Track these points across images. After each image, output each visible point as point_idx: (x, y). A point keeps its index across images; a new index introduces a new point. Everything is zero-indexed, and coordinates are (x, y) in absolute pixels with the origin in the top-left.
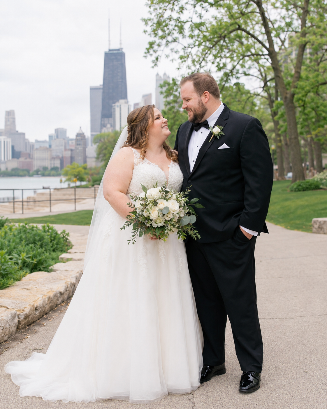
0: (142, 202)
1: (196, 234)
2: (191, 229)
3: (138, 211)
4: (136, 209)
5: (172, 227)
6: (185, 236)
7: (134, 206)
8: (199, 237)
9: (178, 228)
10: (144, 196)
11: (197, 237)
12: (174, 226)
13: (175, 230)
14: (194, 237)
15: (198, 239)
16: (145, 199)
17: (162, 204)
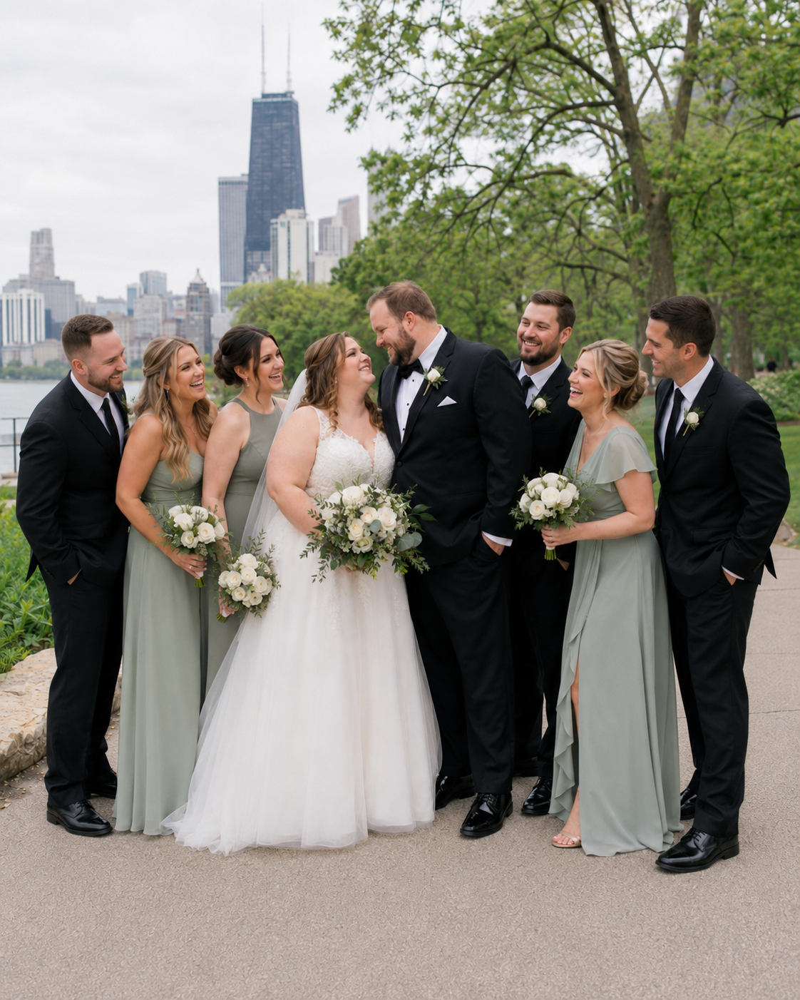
0: (335, 512)
1: (421, 564)
2: (415, 556)
3: (327, 525)
4: (324, 521)
5: (384, 553)
6: (406, 568)
7: (321, 515)
8: (427, 567)
9: (395, 554)
10: (338, 502)
11: (424, 568)
12: (387, 551)
13: (391, 558)
14: (419, 568)
15: (425, 571)
16: (341, 506)
17: (370, 515)
